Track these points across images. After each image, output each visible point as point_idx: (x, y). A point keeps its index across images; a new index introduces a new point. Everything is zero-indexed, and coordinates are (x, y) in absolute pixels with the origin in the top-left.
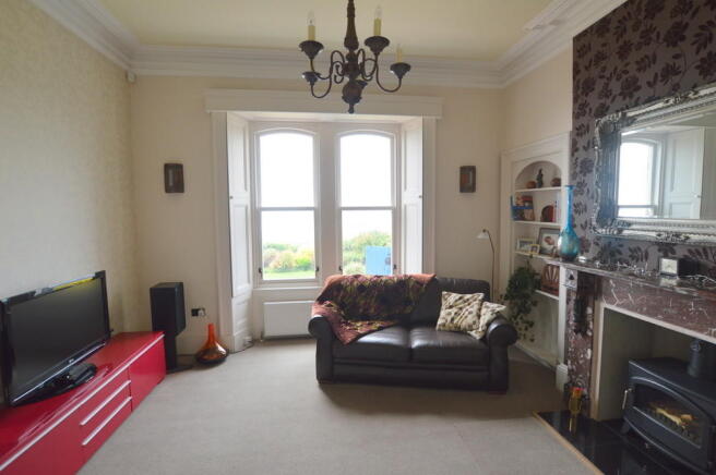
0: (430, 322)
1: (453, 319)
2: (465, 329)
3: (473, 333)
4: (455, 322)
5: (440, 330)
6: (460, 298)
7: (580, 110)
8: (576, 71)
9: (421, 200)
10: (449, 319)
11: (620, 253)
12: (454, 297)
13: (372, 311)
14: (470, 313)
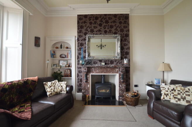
0: (44, 95)
1: (54, 91)
2: (59, 92)
3: (63, 92)
4: (55, 91)
5: (50, 96)
6: (52, 83)
7: (79, 32)
8: (78, 23)
9: (21, 46)
10: (52, 91)
11: (91, 63)
12: (49, 83)
13: (15, 100)
14: (59, 86)
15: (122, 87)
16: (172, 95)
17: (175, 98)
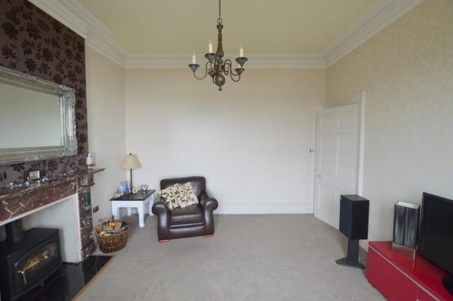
15: (86, 223)
16: (179, 198)
17: (184, 201)
